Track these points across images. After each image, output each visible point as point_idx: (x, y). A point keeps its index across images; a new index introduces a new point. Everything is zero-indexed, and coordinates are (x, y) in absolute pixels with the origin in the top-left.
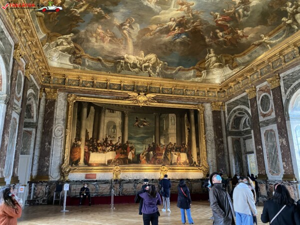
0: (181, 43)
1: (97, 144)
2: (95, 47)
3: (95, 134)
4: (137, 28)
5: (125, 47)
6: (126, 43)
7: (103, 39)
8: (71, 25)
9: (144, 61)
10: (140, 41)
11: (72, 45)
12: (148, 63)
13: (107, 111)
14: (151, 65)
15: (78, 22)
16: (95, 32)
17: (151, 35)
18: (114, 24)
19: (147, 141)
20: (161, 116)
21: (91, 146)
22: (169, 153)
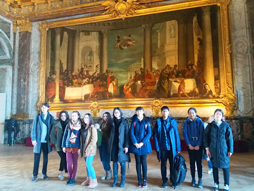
1: (72, 76)
3: (70, 65)
13: (81, 34)
19: (133, 66)
20: (153, 28)
21: (66, 80)
22: (166, 81)
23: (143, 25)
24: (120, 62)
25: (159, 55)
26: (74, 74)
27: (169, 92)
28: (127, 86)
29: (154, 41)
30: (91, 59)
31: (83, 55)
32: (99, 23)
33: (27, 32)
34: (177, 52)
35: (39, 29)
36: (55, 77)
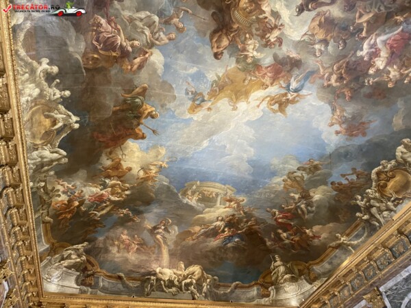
0: (234, 248)
2: (116, 260)
4: (175, 231)
5: (158, 257)
6: (160, 252)
7: (127, 248)
8: (86, 231)
9: (184, 276)
10: (179, 247)
11: (84, 258)
12: (191, 278)
14: (194, 281)
15: (96, 227)
16: (118, 239)
17: (194, 240)
18: (145, 228)
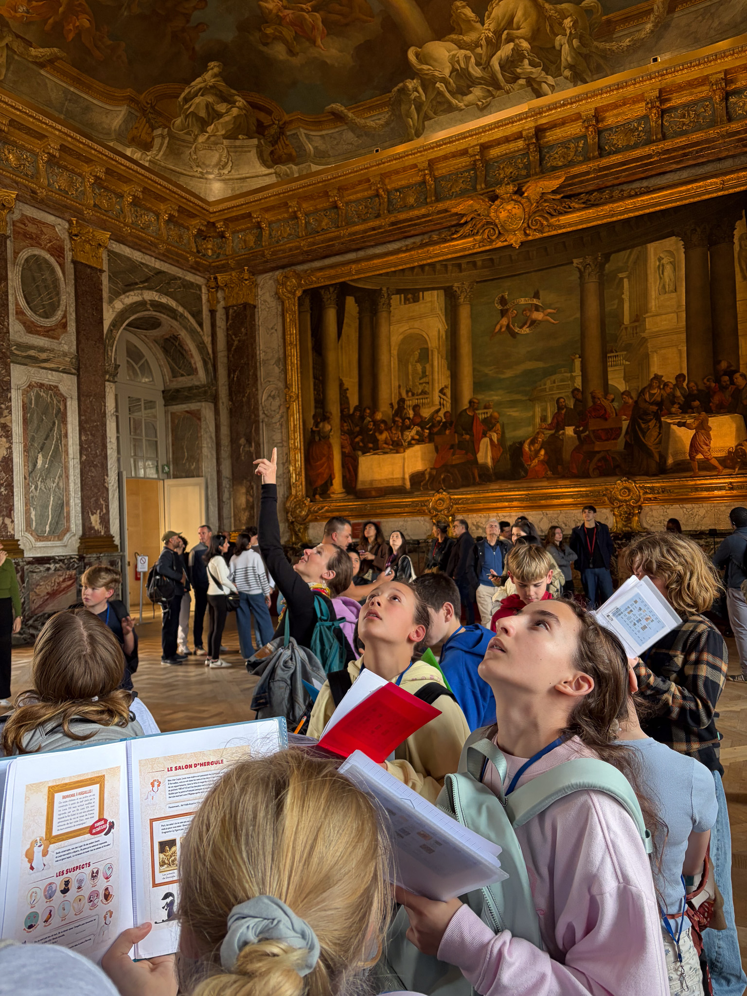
1: (375, 422)
2: (300, 75)
3: (367, 392)
7: (303, 32)
8: (175, 36)
9: (488, 40)
12: (510, 39)
13: (395, 299)
14: (525, 45)
15: (187, 16)
19: (549, 384)
20: (607, 266)
21: (360, 433)
22: (652, 424)
23: (575, 261)
24: (509, 374)
25: (628, 348)
26: (379, 416)
27: (663, 458)
28: (532, 443)
29: (611, 306)
30: (424, 372)
31: (403, 361)
32: (445, 264)
33: (245, 306)
34: (684, 336)
35: (276, 293)
36: (328, 427)
